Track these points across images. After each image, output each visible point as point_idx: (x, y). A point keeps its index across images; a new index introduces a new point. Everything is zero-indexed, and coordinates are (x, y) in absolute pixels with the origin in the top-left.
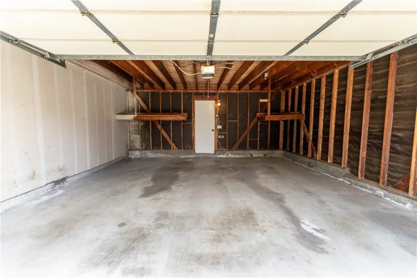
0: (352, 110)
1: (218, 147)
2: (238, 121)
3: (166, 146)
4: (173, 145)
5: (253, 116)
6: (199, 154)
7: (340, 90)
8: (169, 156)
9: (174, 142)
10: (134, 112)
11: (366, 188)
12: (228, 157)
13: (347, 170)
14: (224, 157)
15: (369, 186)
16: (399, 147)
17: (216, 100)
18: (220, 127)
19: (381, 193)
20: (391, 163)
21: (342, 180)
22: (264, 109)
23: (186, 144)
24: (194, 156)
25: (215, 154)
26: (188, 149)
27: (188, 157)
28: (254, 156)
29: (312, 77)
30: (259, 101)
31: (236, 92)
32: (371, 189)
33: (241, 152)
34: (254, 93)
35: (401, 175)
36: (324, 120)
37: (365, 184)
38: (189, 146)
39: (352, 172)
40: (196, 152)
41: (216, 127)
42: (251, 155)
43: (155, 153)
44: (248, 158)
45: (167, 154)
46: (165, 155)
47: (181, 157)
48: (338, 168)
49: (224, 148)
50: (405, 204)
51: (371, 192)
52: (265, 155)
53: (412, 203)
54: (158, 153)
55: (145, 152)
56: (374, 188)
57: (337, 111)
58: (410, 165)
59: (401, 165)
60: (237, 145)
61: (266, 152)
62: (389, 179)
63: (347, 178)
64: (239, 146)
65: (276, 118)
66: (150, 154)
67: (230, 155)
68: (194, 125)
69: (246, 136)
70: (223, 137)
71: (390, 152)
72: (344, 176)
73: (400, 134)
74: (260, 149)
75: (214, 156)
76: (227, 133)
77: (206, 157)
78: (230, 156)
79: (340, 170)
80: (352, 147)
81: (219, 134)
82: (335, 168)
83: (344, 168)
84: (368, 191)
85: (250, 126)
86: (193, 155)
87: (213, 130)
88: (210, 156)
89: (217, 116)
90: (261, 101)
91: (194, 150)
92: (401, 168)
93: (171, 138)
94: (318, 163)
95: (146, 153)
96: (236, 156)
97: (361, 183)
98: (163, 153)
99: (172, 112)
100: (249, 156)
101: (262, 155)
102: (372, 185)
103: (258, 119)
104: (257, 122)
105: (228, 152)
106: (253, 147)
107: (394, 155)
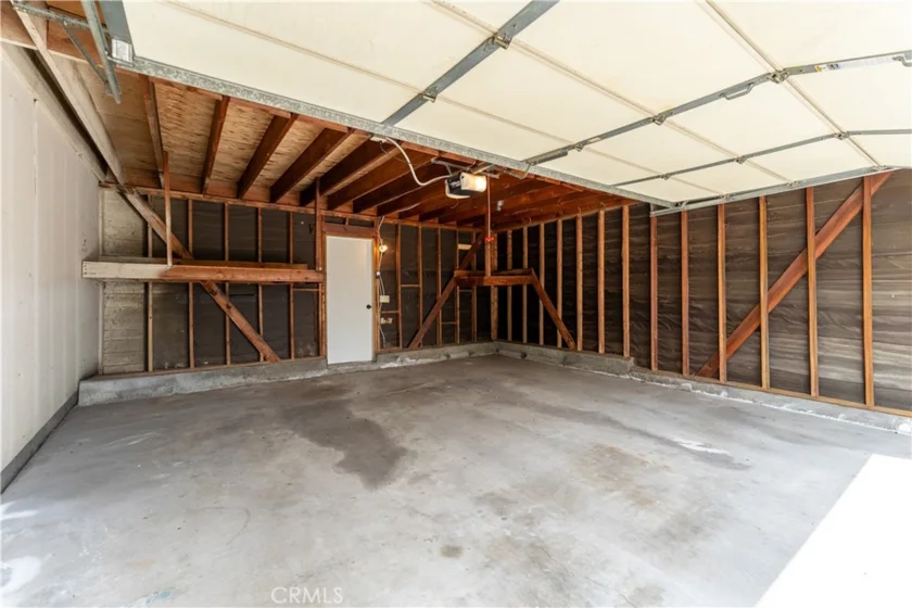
0: (631, 272)
1: (382, 347)
2: (421, 286)
3: (245, 353)
4: (265, 349)
5: (448, 276)
6: (338, 365)
7: (608, 241)
8: (253, 380)
9: (267, 340)
10: (166, 257)
11: (667, 382)
12: (405, 364)
13: (632, 361)
14: (395, 365)
15: (671, 380)
16: (699, 322)
17: (375, 238)
18: (385, 299)
19: (689, 385)
20: (692, 344)
21: (628, 377)
22: (466, 265)
23: (301, 344)
24: (325, 372)
25: (375, 361)
26: (307, 356)
27: (309, 375)
28: (453, 356)
29: (558, 215)
30: (456, 247)
31: (415, 225)
32: (673, 383)
33: (428, 351)
34: (448, 230)
35: (707, 358)
36: (583, 287)
37: (665, 378)
38: (309, 347)
39: (638, 363)
40: (331, 361)
41: (376, 299)
42: (448, 356)
43: (208, 377)
44: (443, 362)
45: (245, 374)
46: (240, 380)
47: (290, 379)
48: (620, 360)
49: (393, 345)
50: (719, 393)
51: (674, 386)
52: (471, 353)
53: (728, 391)
54: (218, 376)
55: (171, 376)
56: (678, 380)
57: (605, 273)
58: (718, 343)
59: (705, 345)
60: (420, 337)
61: (472, 346)
62: (693, 365)
63: (635, 373)
64: (423, 339)
65: (501, 280)
66: (188, 382)
67: (408, 360)
68: (324, 294)
69: (437, 316)
70: (390, 320)
71: (690, 329)
72: (631, 371)
73: (700, 306)
74: (462, 343)
75: (374, 367)
76: (400, 311)
77: (356, 370)
78: (409, 362)
79: (623, 362)
80: (636, 326)
81: (382, 316)
82: (613, 360)
83: (628, 359)
84: (669, 386)
85: (442, 297)
86: (322, 369)
87: (369, 307)
88: (365, 368)
89: (378, 273)
90: (461, 247)
91: (326, 357)
92: (705, 349)
93: (258, 332)
94: (582, 355)
95: (173, 380)
96: (420, 361)
97: (658, 377)
98: (235, 375)
99: (263, 261)
100: (444, 358)
101: (466, 354)
102: (673, 376)
103: (459, 281)
104: (454, 290)
105: (404, 354)
106: (449, 339)
107: (694, 333)
